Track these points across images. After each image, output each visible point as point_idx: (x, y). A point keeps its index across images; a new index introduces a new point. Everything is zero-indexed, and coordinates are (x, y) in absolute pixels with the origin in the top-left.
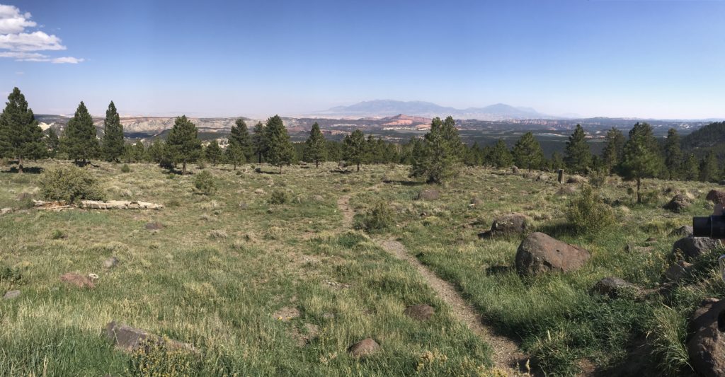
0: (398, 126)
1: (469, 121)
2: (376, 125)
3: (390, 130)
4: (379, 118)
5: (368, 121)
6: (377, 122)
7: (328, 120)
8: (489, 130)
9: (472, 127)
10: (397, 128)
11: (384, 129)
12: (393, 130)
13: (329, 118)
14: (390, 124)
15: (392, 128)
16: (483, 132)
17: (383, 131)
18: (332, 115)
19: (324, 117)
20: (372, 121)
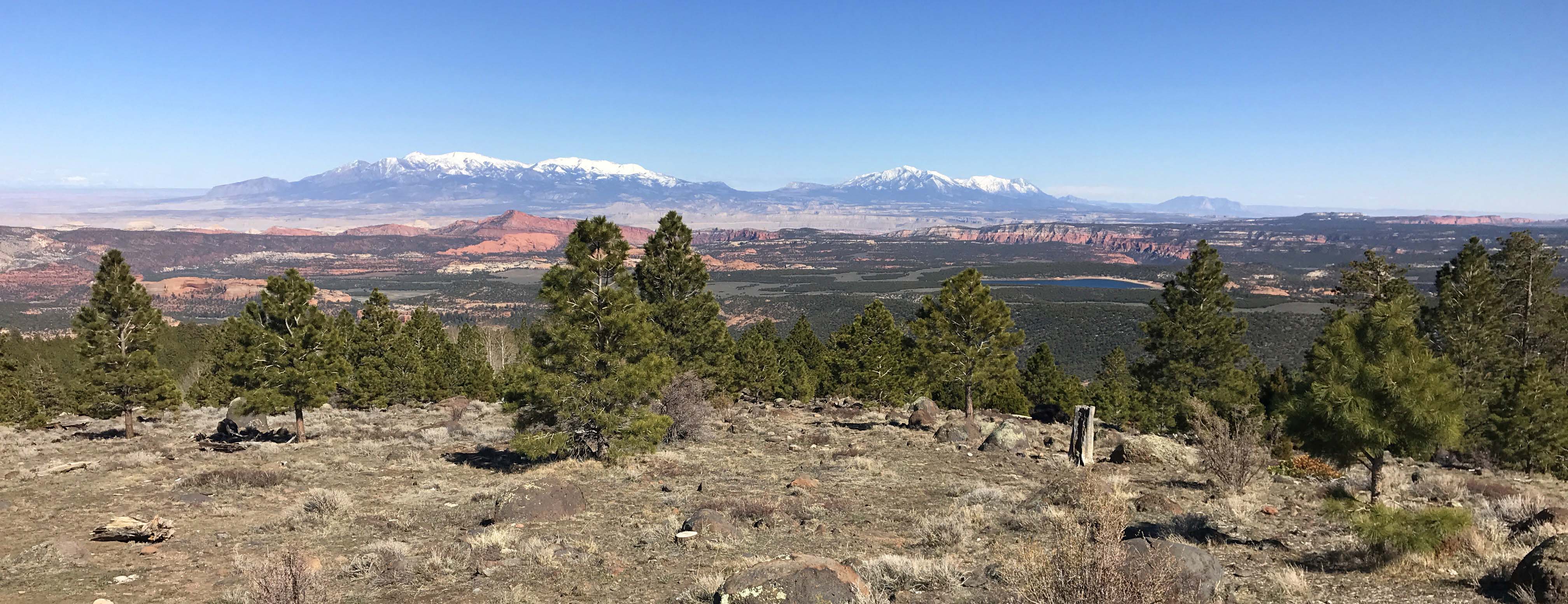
0: (503, 257)
1: (785, 234)
2: (417, 256)
3: (476, 273)
4: (425, 225)
5: (385, 239)
6: (422, 242)
7: (206, 236)
8: (859, 268)
9: (800, 258)
10: (502, 267)
11: (450, 269)
12: (485, 274)
13: (210, 227)
14: (471, 249)
15: (481, 267)
16: (840, 278)
17: (448, 277)
18: (222, 215)
19: (190, 225)
20: (399, 239)
